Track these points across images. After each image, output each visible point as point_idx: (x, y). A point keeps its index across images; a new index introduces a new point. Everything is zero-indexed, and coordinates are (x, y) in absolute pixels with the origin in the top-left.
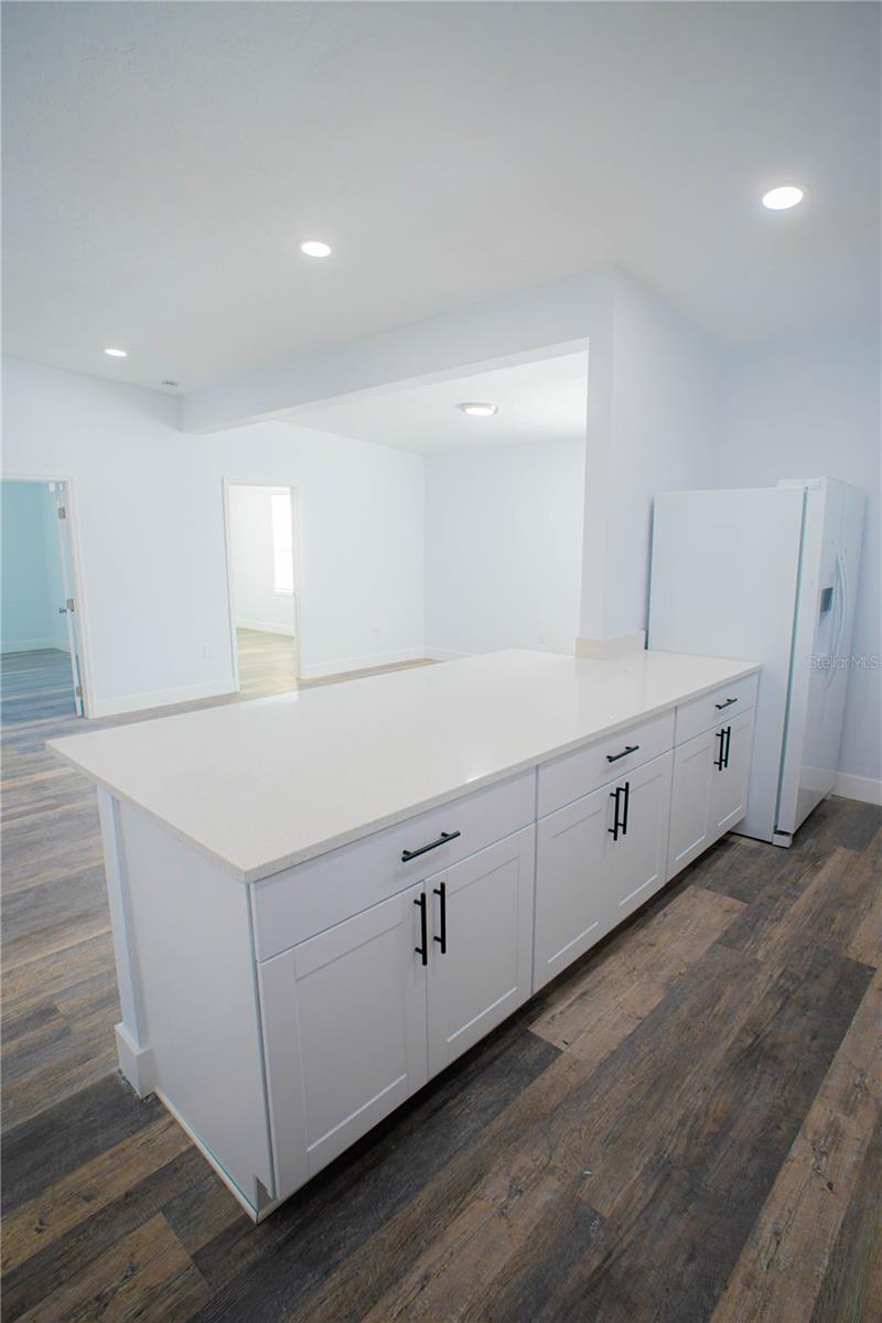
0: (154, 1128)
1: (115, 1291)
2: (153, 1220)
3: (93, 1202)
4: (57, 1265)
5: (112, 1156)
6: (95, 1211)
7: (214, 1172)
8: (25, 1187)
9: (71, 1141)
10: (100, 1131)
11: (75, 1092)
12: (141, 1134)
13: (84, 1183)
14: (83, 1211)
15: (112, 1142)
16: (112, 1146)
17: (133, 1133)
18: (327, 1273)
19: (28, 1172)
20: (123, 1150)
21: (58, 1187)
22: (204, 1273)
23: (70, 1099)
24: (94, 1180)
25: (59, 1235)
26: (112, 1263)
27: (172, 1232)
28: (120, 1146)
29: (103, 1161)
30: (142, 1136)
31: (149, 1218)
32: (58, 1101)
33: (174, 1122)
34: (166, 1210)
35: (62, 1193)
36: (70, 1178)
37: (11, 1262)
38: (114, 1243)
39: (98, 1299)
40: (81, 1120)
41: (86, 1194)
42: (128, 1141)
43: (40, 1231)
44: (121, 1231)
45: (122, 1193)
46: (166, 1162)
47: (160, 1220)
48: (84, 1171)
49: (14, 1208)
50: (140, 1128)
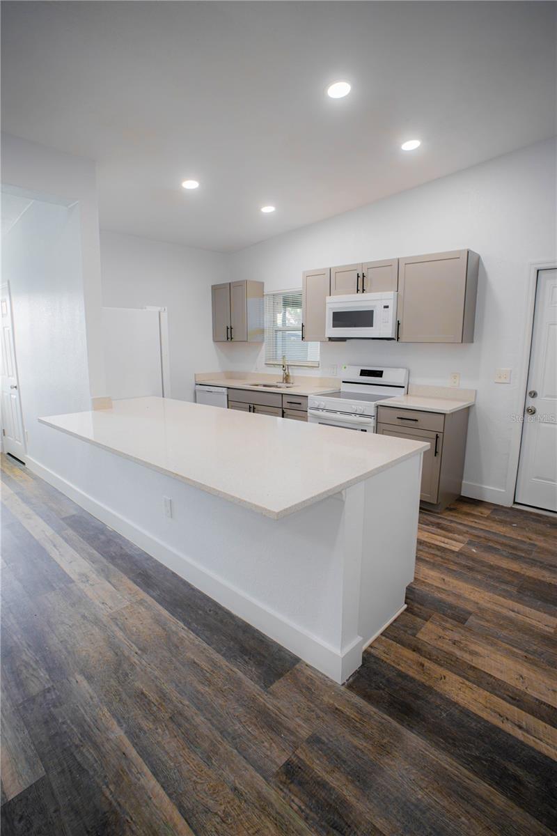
0: (377, 653)
1: (449, 640)
2: (420, 638)
3: (423, 662)
4: (452, 663)
5: (399, 665)
6: (426, 660)
7: (391, 624)
8: (430, 696)
9: (398, 688)
10: (387, 677)
11: (365, 703)
12: (382, 658)
13: (416, 670)
14: (428, 665)
15: (392, 668)
16: (393, 667)
17: (383, 661)
18: (414, 588)
19: (423, 699)
20: (394, 661)
21: (424, 681)
22: (430, 617)
23: (372, 704)
24: (414, 667)
25: (442, 668)
26: (442, 645)
27: (422, 630)
28: (392, 664)
29: (402, 668)
30: (383, 656)
31: (419, 639)
32: (374, 709)
33: (371, 646)
34: (414, 635)
35: (425, 677)
36: (417, 677)
37: (461, 681)
38: (435, 647)
39: (455, 644)
40: (383, 690)
41: (421, 667)
42: (388, 661)
43: (445, 677)
44: (429, 647)
45: (414, 653)
46: (393, 642)
47: (419, 635)
48: (411, 673)
49: (441, 694)
50: (379, 659)
